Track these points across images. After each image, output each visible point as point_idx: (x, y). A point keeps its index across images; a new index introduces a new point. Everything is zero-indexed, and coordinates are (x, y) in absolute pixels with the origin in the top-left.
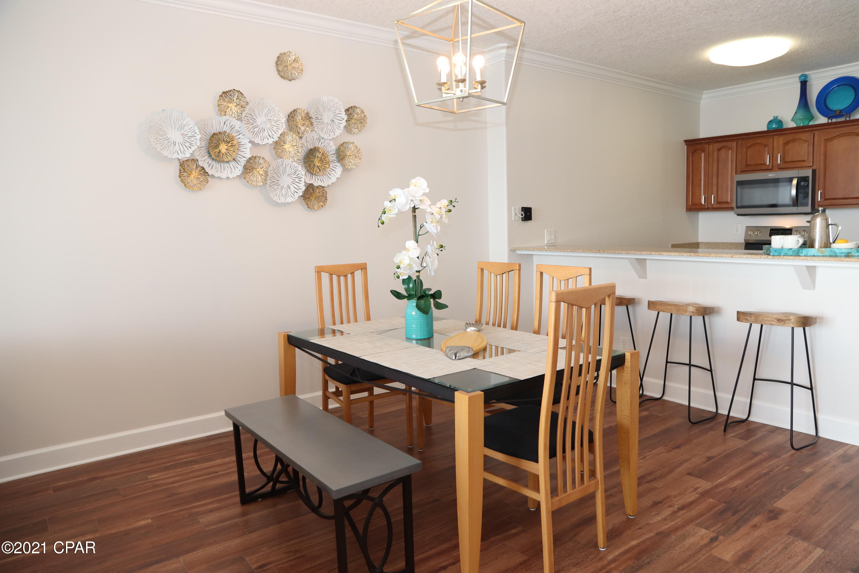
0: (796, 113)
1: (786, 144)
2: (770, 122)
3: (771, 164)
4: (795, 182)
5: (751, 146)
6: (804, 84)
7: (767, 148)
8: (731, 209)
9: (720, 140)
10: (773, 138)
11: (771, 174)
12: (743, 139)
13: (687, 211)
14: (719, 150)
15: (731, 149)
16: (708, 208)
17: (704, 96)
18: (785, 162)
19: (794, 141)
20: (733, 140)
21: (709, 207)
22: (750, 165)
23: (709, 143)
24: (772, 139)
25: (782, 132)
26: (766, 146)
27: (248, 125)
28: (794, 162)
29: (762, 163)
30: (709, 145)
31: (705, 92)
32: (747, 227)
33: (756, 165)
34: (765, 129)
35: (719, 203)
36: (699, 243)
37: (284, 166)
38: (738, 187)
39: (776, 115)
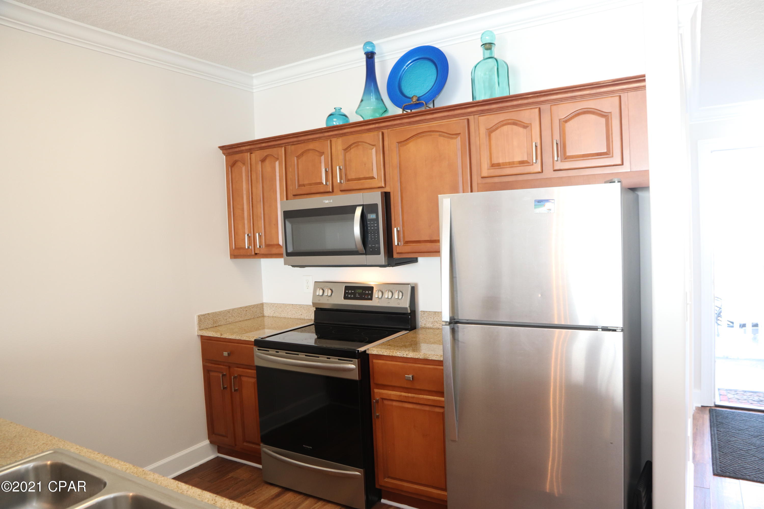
0: (362, 101)
1: (347, 150)
2: (331, 115)
3: (330, 183)
4: (358, 211)
5: (302, 154)
6: (370, 56)
7: (323, 158)
9: (264, 145)
10: (331, 141)
12: (293, 144)
13: (231, 258)
14: (263, 161)
15: (277, 159)
16: (256, 254)
17: (255, 82)
18: (349, 180)
19: (356, 144)
20: (279, 146)
21: (256, 252)
22: (304, 185)
23: (250, 151)
24: (329, 141)
25: (341, 132)
26: (322, 153)
28: (359, 179)
29: (318, 181)
30: (251, 153)
31: (254, 75)
32: (315, 282)
33: (310, 184)
34: (323, 125)
35: (268, 246)
36: (262, 304)
38: (287, 222)
39: (338, 106)
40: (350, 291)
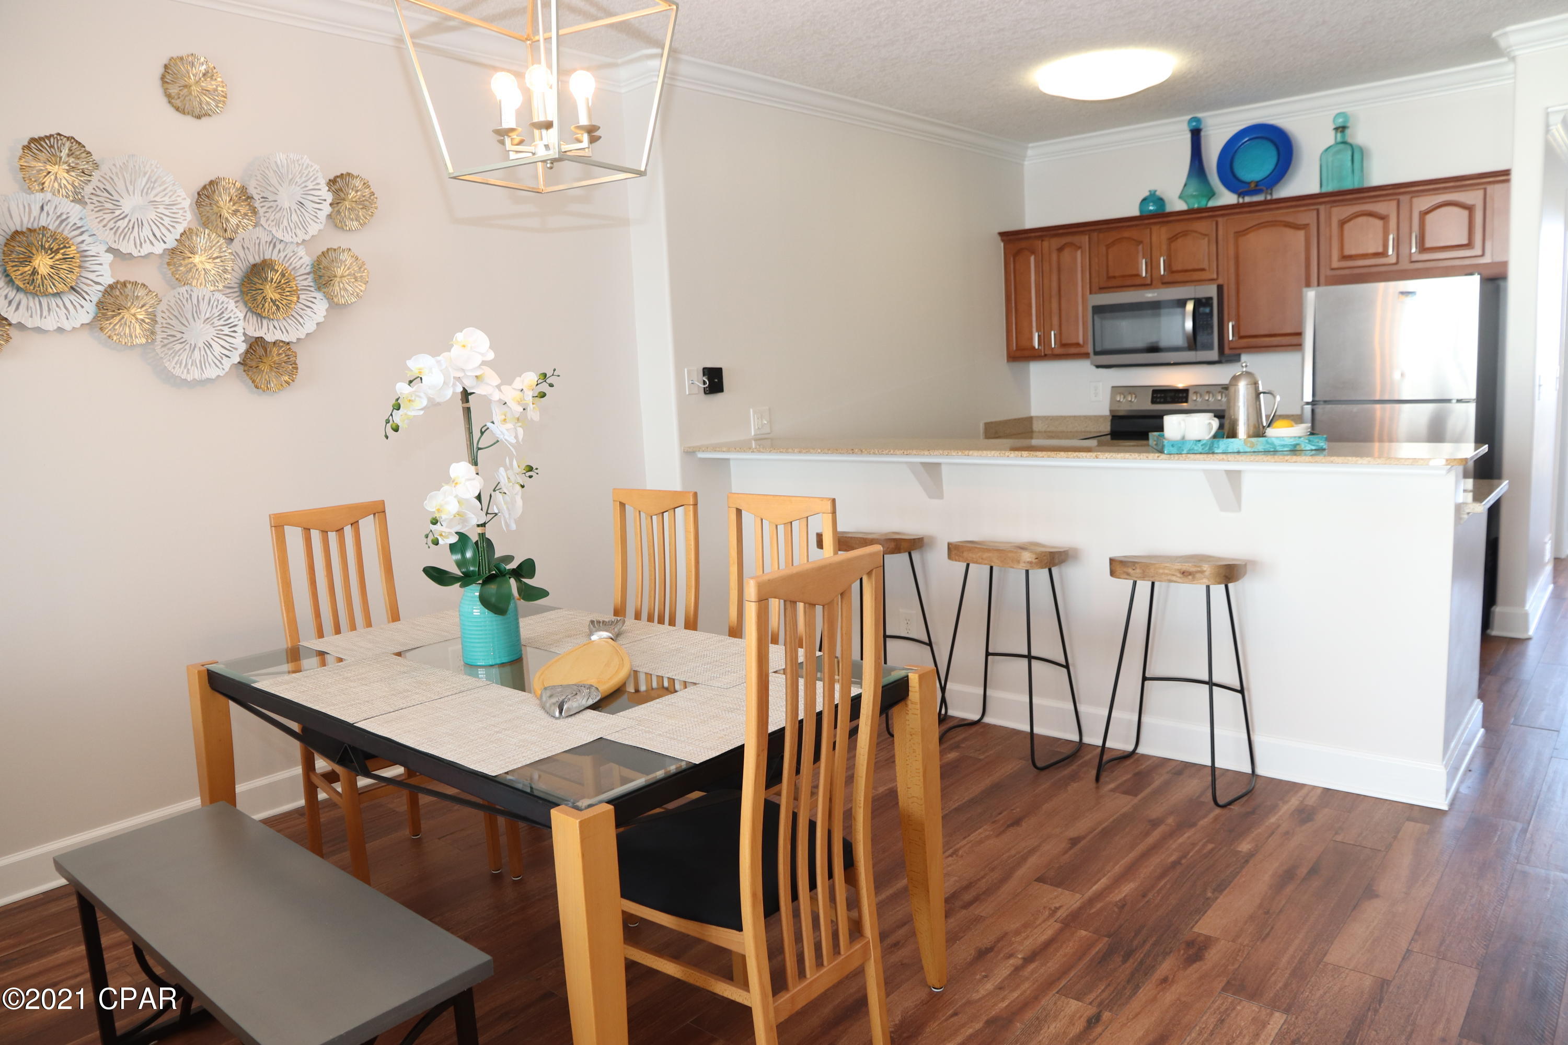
0: (1185, 185)
1: (1172, 239)
2: (1144, 200)
3: (1149, 275)
4: (1190, 307)
5: (1113, 243)
6: (1196, 134)
7: (1140, 247)
8: (1085, 356)
9: (1061, 231)
10: (1151, 229)
11: (1150, 293)
12: (1100, 231)
13: (1008, 361)
14: (1060, 249)
15: (1080, 248)
16: (1045, 355)
17: (1030, 152)
18: (1173, 272)
19: (1185, 234)
20: (1082, 233)
21: (1046, 353)
22: (1114, 277)
23: (1041, 238)
24: (1149, 230)
25: (1165, 219)
26: (1141, 242)
27: (101, 214)
28: (1186, 271)
29: (1134, 272)
30: (1042, 241)
31: (1030, 145)
32: (1113, 387)
33: (1123, 276)
34: (1135, 212)
35: (1064, 345)
36: (1030, 419)
37: (195, 301)
38: (1096, 317)
39: (1153, 188)
40: (1159, 395)
